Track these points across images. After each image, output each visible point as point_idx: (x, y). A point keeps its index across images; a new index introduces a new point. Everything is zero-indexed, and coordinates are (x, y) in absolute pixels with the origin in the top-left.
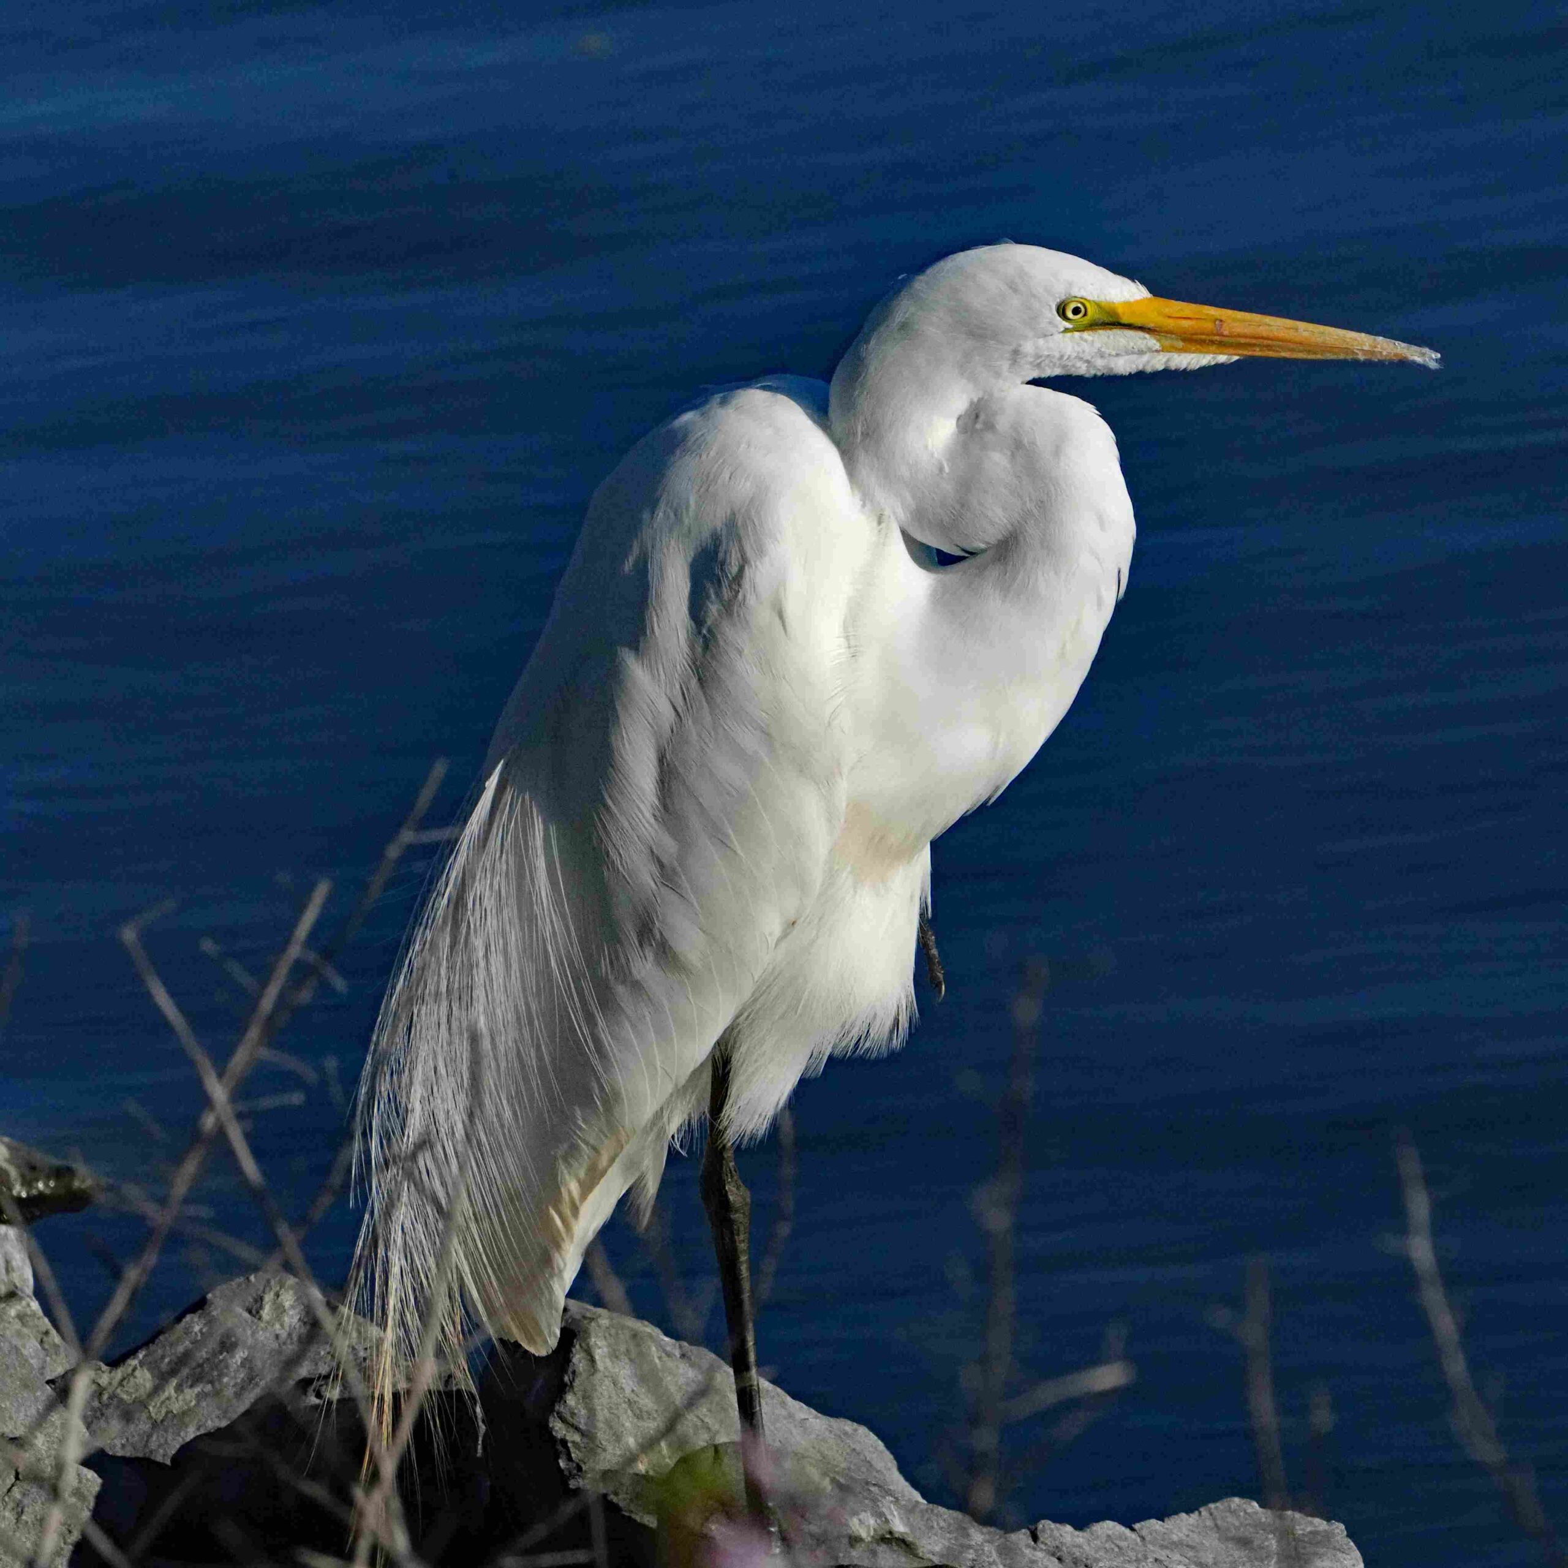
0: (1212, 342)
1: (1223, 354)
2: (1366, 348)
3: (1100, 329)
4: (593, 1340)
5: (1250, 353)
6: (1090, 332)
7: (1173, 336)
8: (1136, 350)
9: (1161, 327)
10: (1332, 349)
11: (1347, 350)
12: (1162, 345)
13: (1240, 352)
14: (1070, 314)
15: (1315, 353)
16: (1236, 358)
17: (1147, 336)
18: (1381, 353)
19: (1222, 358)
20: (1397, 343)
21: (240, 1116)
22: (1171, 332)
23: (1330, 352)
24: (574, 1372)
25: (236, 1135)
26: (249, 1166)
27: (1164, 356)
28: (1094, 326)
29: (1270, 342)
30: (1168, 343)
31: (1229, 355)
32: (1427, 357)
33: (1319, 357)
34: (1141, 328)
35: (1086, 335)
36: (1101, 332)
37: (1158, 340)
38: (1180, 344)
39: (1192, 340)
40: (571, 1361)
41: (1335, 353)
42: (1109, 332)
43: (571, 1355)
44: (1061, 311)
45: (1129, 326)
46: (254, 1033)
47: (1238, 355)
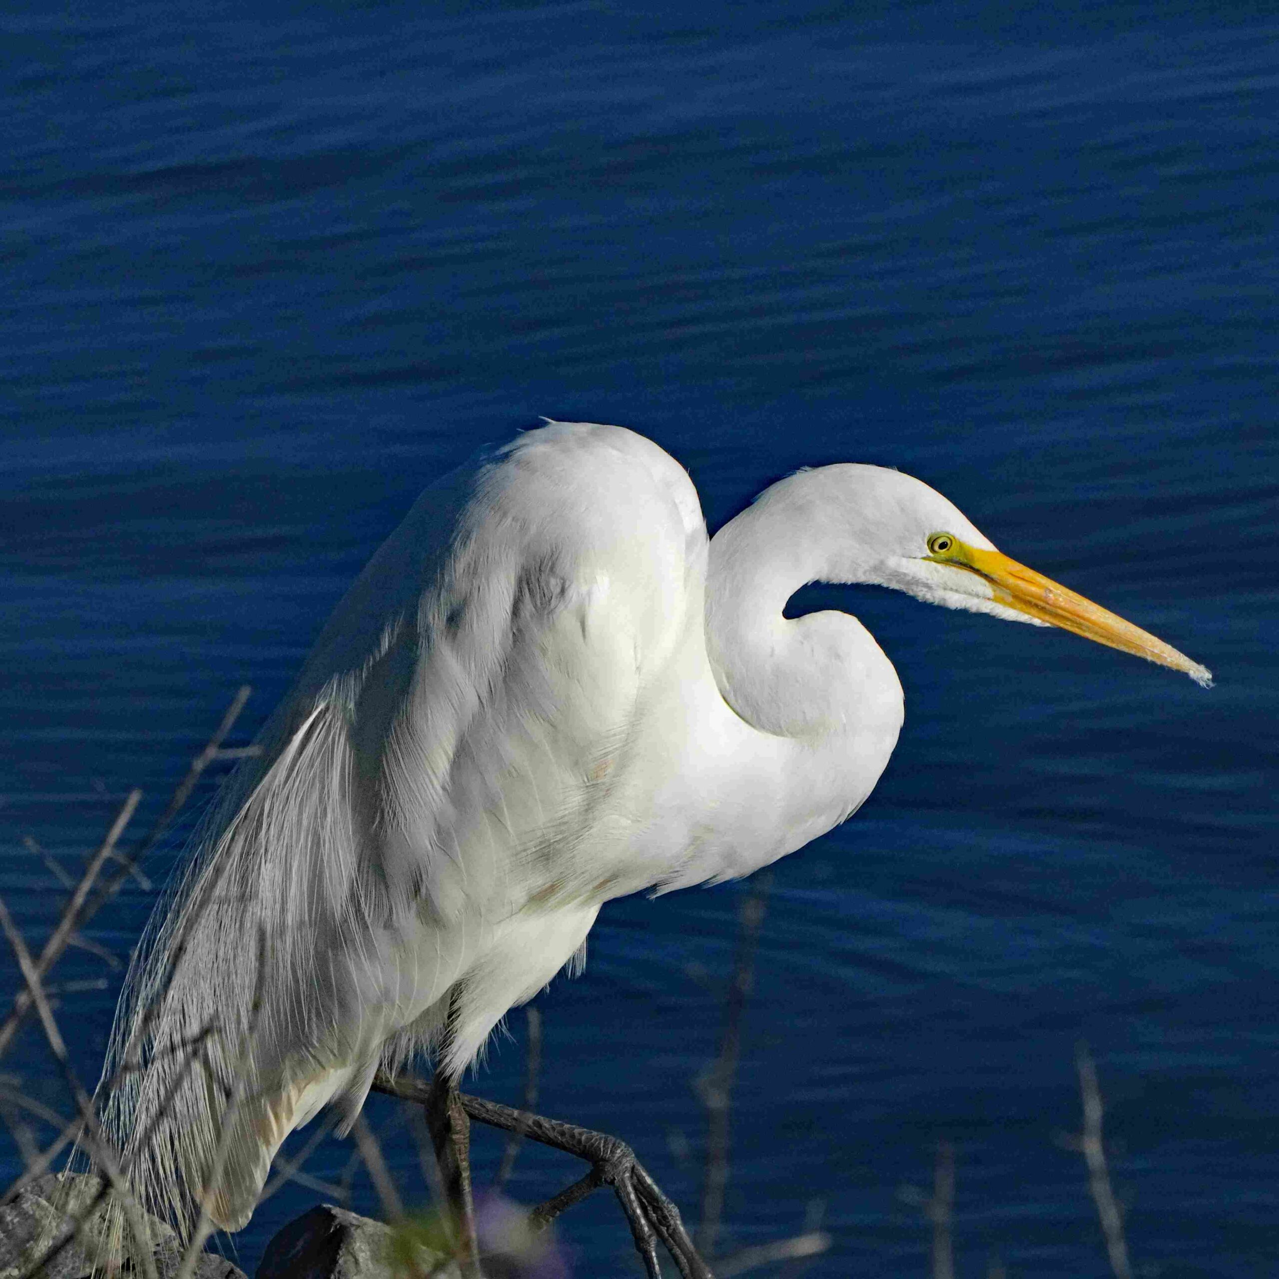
0: (1036, 606)
1: (1039, 618)
2: (1156, 651)
3: (954, 566)
4: (358, 1244)
5: (1062, 625)
6: (943, 565)
7: (1008, 591)
8: (974, 593)
9: (1001, 580)
10: (1127, 643)
11: (1138, 647)
12: (995, 596)
13: (1051, 620)
14: (936, 548)
15: (1113, 642)
16: (1048, 625)
17: (987, 583)
18: (1166, 658)
19: (1037, 622)
20: (1181, 654)
21: (49, 997)
22: (1007, 587)
23: (1125, 645)
24: (339, 1272)
25: (45, 1012)
26: (56, 1041)
27: (992, 604)
28: (950, 561)
29: (1082, 621)
30: (1001, 594)
31: (1043, 621)
32: (1200, 673)
33: (1114, 646)
34: (986, 577)
35: (939, 567)
36: (953, 568)
37: (994, 591)
38: (1011, 599)
39: (1022, 600)
40: (337, 1262)
41: (1129, 647)
42: (960, 571)
43: (338, 1257)
44: (931, 543)
45: (977, 572)
46: (66, 924)
47: (1050, 623)
